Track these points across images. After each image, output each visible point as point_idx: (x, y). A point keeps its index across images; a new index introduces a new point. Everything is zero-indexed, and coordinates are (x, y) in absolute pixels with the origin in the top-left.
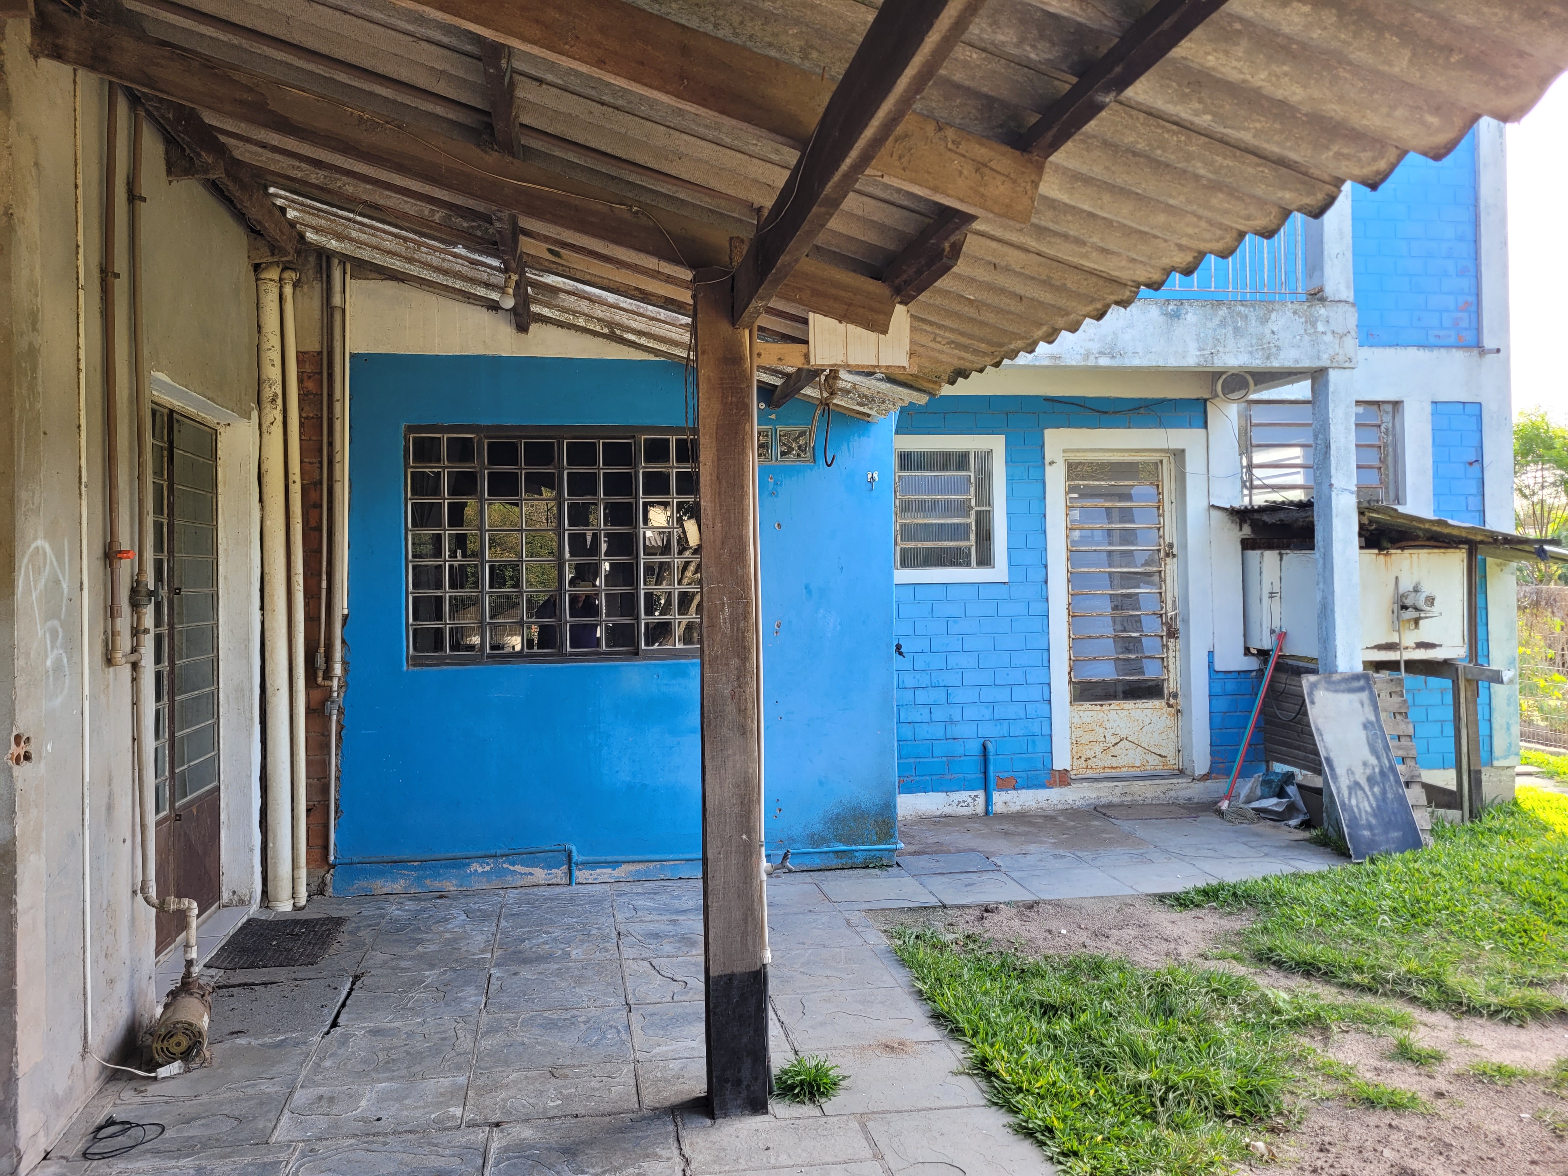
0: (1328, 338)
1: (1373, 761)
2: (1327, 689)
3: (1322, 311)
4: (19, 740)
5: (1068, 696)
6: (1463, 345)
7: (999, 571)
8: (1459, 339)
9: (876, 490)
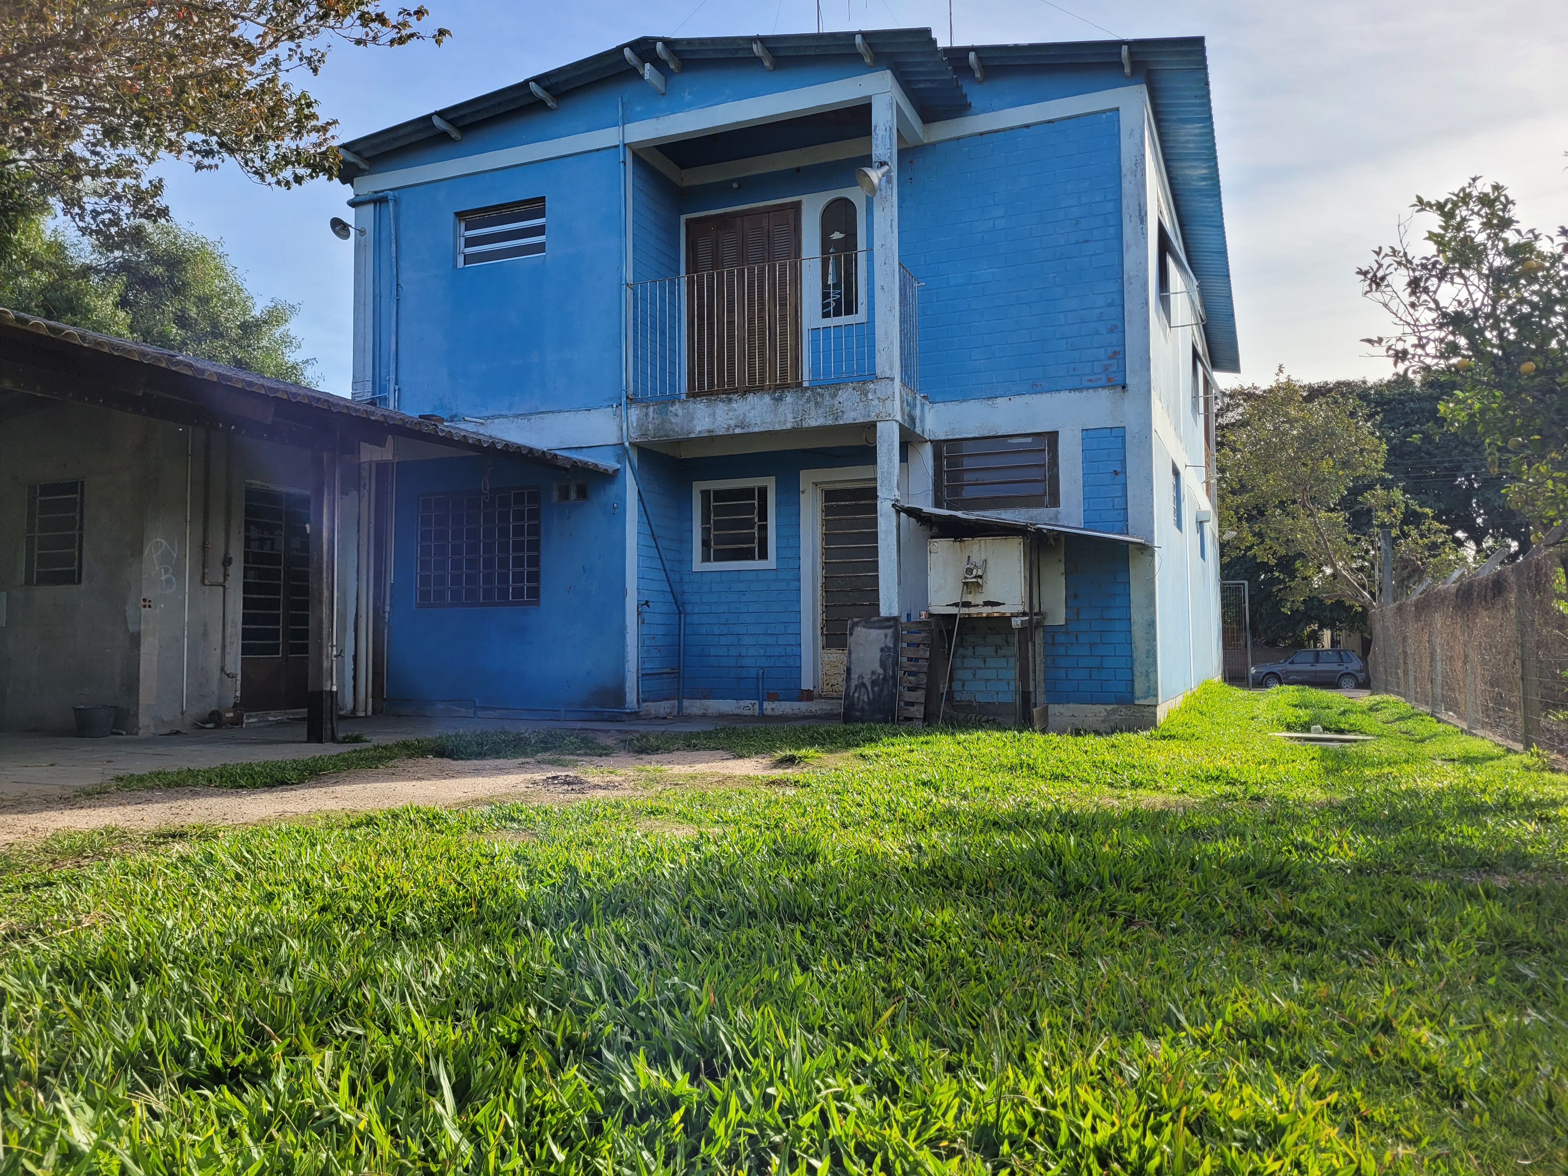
0: (875, 402)
1: (881, 671)
2: (864, 626)
3: (872, 386)
4: (144, 600)
5: (820, 643)
6: (1110, 385)
7: (771, 562)
8: (1109, 380)
9: (617, 513)
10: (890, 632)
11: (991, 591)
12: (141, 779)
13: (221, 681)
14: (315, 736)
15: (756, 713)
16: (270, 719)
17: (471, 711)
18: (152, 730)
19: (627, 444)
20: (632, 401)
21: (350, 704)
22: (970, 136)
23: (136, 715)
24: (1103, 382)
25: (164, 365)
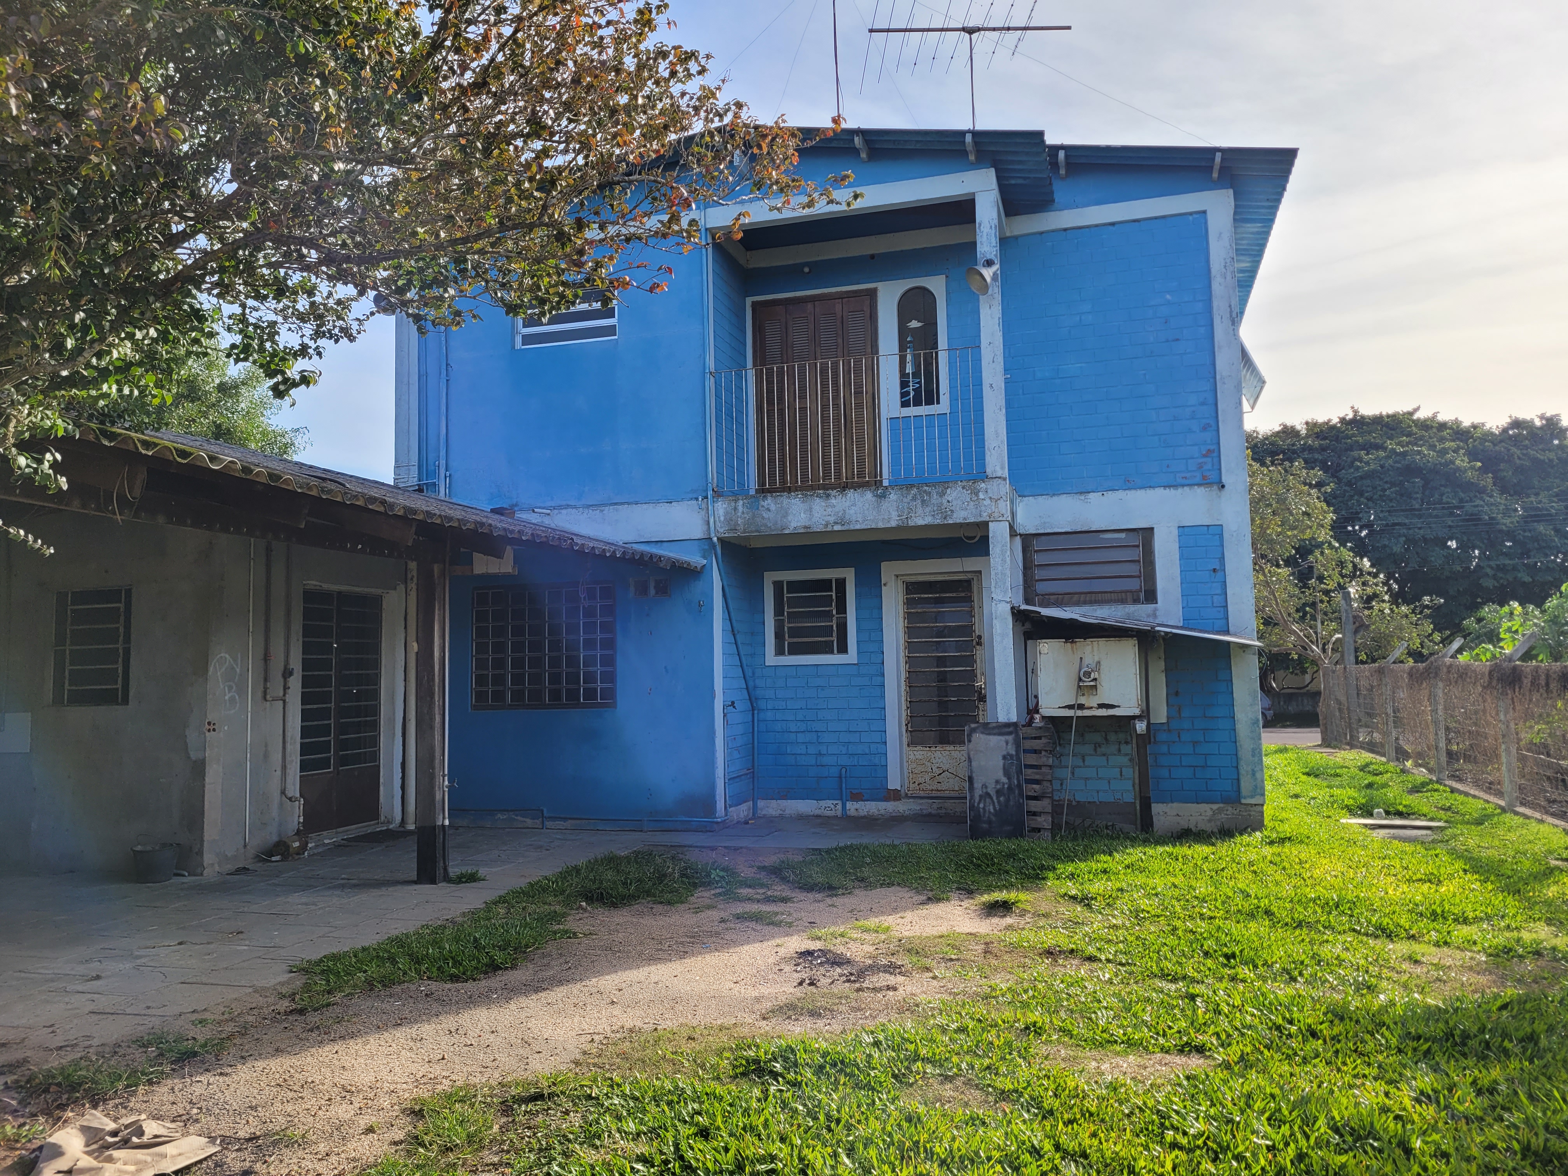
1: (1005, 780)
2: (982, 733)
3: (983, 485)
4: (209, 723)
5: (905, 741)
6: (1205, 483)
7: (852, 656)
8: (1204, 477)
9: (702, 610)
10: (1010, 738)
11: (1106, 694)
13: (281, 804)
14: (426, 877)
15: (839, 813)
16: (326, 841)
17: (539, 821)
18: (217, 868)
19: (715, 539)
20: (718, 494)
21: (398, 817)
22: (1053, 231)
23: (200, 853)
24: (1198, 479)
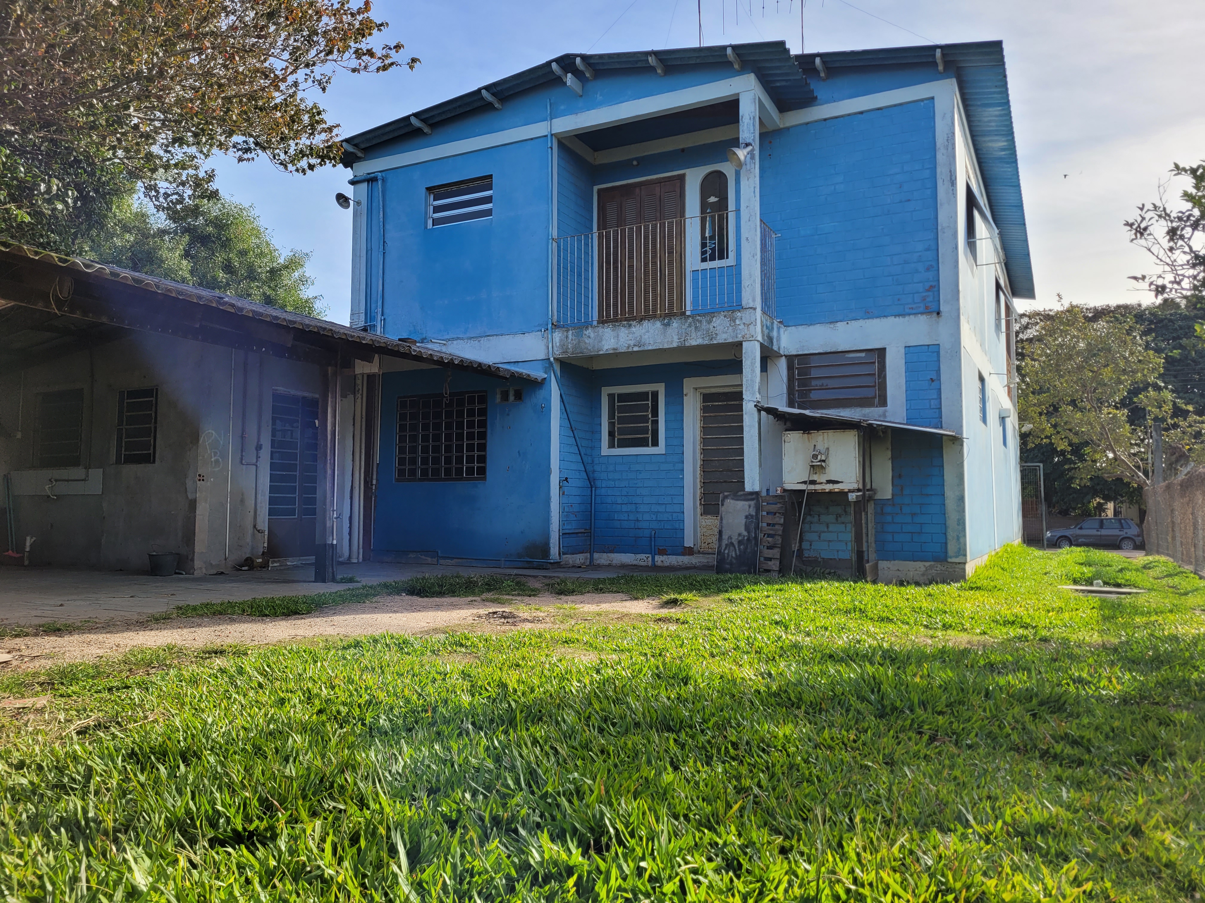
0: (742, 327)
1: (745, 533)
2: (732, 499)
3: (739, 314)
4: (200, 475)
5: (699, 511)
6: (927, 311)
7: (661, 449)
8: (927, 308)
9: (544, 411)
10: (752, 503)
11: (832, 473)
12: (195, 609)
13: (253, 535)
14: (321, 577)
15: (650, 564)
16: (289, 563)
17: (435, 560)
18: (204, 571)
19: (552, 359)
20: (555, 326)
21: (346, 554)
22: (816, 121)
23: (193, 560)
24: (922, 309)
25: (214, 305)
